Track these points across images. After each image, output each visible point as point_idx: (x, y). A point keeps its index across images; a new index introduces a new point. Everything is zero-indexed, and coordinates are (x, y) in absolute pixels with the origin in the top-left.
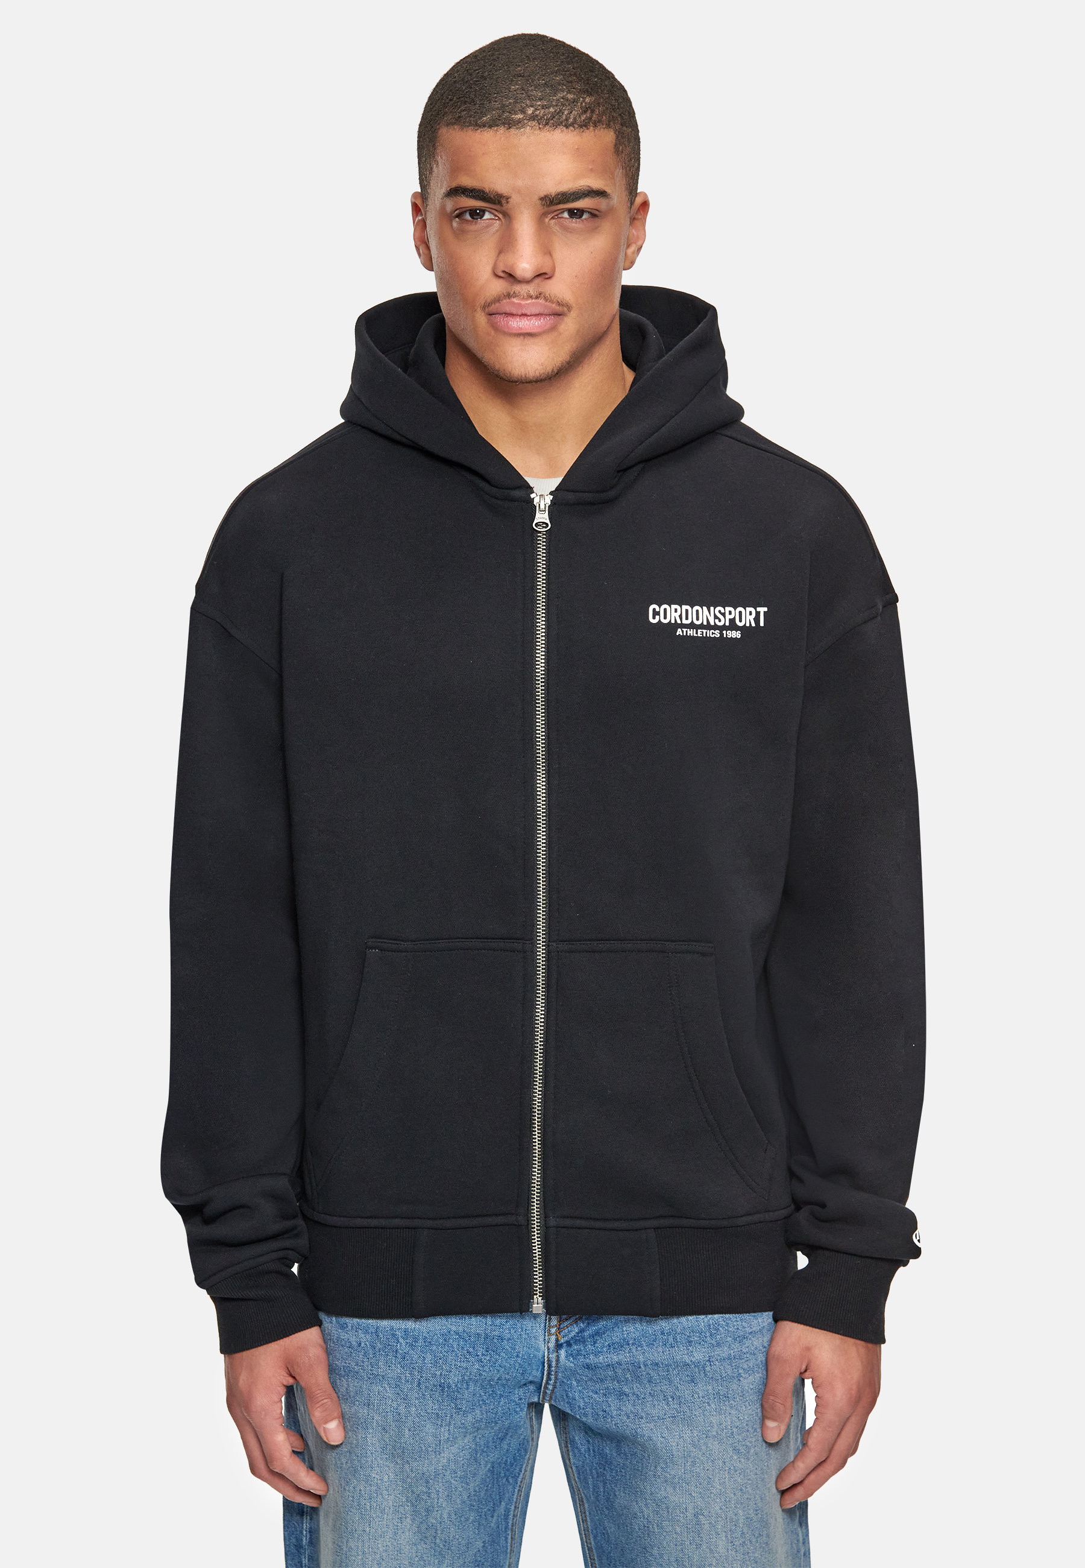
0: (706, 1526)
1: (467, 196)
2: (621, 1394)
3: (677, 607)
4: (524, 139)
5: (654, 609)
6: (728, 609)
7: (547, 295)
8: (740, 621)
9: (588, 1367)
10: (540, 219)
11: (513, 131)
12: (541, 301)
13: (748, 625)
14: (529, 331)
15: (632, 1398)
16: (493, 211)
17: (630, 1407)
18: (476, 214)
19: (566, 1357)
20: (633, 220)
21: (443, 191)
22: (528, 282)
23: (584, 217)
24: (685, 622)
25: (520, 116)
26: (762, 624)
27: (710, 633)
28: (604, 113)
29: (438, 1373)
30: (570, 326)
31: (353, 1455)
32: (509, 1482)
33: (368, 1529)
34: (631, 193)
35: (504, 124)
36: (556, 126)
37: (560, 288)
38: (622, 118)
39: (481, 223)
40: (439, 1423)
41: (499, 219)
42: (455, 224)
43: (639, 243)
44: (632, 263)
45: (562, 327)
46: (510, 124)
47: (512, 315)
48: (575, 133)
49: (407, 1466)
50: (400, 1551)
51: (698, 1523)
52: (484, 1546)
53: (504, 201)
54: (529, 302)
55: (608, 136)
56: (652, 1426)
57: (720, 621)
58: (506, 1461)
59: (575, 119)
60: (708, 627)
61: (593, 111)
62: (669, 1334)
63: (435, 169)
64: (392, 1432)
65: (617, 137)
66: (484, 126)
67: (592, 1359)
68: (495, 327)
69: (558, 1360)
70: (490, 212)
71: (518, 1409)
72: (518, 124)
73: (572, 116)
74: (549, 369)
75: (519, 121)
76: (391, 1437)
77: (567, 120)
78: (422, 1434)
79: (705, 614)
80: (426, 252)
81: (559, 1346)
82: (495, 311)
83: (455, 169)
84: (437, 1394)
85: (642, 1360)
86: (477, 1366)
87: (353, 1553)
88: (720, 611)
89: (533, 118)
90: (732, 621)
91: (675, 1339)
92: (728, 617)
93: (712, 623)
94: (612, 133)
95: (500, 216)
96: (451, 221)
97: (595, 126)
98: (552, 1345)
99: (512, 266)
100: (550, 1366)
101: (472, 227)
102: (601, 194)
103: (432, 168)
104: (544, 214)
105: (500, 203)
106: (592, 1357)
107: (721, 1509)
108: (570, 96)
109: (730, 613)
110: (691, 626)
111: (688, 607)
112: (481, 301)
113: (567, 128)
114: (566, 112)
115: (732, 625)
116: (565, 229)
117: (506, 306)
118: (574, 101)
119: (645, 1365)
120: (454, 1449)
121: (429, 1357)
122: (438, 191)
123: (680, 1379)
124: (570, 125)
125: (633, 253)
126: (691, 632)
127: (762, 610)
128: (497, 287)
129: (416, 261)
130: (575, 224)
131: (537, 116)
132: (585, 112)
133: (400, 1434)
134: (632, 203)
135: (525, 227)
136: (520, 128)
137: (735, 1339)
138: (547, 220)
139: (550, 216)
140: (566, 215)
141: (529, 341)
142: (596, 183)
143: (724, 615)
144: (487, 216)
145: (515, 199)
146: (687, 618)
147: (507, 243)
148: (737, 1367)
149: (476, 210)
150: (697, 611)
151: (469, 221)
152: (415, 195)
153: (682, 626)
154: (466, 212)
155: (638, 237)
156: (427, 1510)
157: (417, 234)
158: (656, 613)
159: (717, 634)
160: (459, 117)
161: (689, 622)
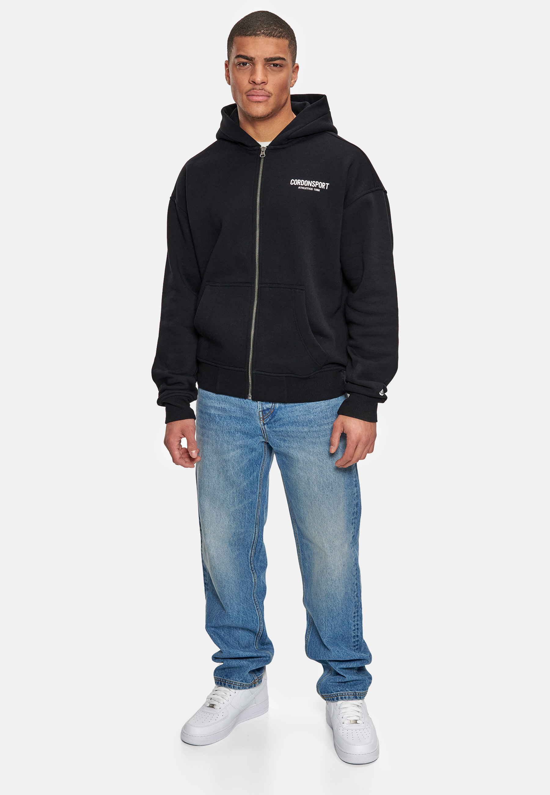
0: (311, 483)
1: (242, 58)
2: (285, 441)
3: (300, 180)
4: (260, 40)
5: (293, 181)
6: (317, 182)
7: (265, 89)
8: (320, 186)
9: (274, 431)
10: (264, 66)
11: (257, 37)
12: (263, 91)
13: (322, 188)
14: (260, 101)
15: (288, 441)
16: (250, 63)
17: (287, 444)
18: (245, 64)
19: (267, 428)
20: (293, 72)
21: (235, 56)
22: (259, 84)
23: (278, 66)
24: (301, 185)
25: (259, 32)
26: (327, 189)
27: (309, 189)
28: (285, 34)
29: (228, 428)
30: (272, 100)
31: (204, 452)
32: (257, 466)
33: (209, 475)
34: (293, 62)
35: (254, 35)
36: (270, 36)
37: (269, 88)
38: (291, 37)
39: (246, 67)
40: (229, 444)
41: (251, 66)
42: (238, 67)
43: (295, 80)
44: (293, 85)
45: (269, 101)
46: (256, 35)
47: (254, 95)
48: (276, 39)
49: (220, 457)
50: (220, 482)
51: (309, 482)
52: (247, 485)
53: (253, 60)
54: (259, 91)
55: (287, 42)
56: (293, 450)
57: (313, 185)
58: (255, 459)
59: (276, 35)
60: (309, 187)
61: (282, 33)
62: (297, 423)
63: (232, 51)
64: (215, 446)
65: (289, 42)
66: (248, 35)
67: (274, 429)
68: (249, 100)
69: (265, 428)
70: (249, 64)
71: (255, 443)
72: (259, 35)
73: (275, 34)
74: (265, 114)
75: (259, 34)
76: (215, 447)
77: (274, 35)
78: (223, 447)
79: (309, 183)
80: (229, 79)
81: (264, 424)
82: (249, 95)
83: (238, 50)
84: (228, 434)
85: (289, 430)
86: (239, 427)
87: (205, 482)
88: (314, 182)
89: (263, 33)
90: (317, 186)
91: (299, 424)
92: (316, 184)
93: (311, 186)
94: (288, 41)
95: (252, 65)
96: (236, 66)
97: (283, 38)
98: (262, 424)
99: (255, 79)
100: (263, 430)
101: (243, 68)
102: (283, 59)
103: (231, 51)
104: (265, 64)
105: (252, 60)
106: (274, 428)
107: (315, 477)
108: (275, 28)
109: (317, 183)
110: (304, 186)
111: (303, 181)
112: (245, 91)
113: (274, 37)
114: (274, 32)
115: (317, 187)
116: (272, 70)
117: (253, 92)
118: (276, 29)
119: (290, 432)
120: (234, 453)
121: (225, 423)
122: (233, 57)
123: (301, 437)
124: (275, 36)
125: (293, 82)
126: (303, 188)
127: (328, 184)
128: (250, 86)
129: (226, 82)
130: (275, 68)
131: (264, 33)
132: (280, 33)
133: (217, 447)
134: (293, 66)
135: (259, 68)
136: (259, 36)
137: (318, 426)
138: (266, 67)
139: (267, 65)
140: (272, 65)
141: (259, 104)
142: (282, 56)
143: (315, 184)
144: (248, 65)
145: (257, 59)
146: (302, 184)
147: (253, 72)
148: (319, 434)
149: (244, 63)
150: (306, 182)
151: (242, 66)
152: (226, 61)
153: (300, 186)
154: (241, 63)
155: (295, 78)
156: (227, 471)
157: (226, 74)
158: (293, 182)
159: (312, 189)
160: (240, 33)
161: (303, 185)
